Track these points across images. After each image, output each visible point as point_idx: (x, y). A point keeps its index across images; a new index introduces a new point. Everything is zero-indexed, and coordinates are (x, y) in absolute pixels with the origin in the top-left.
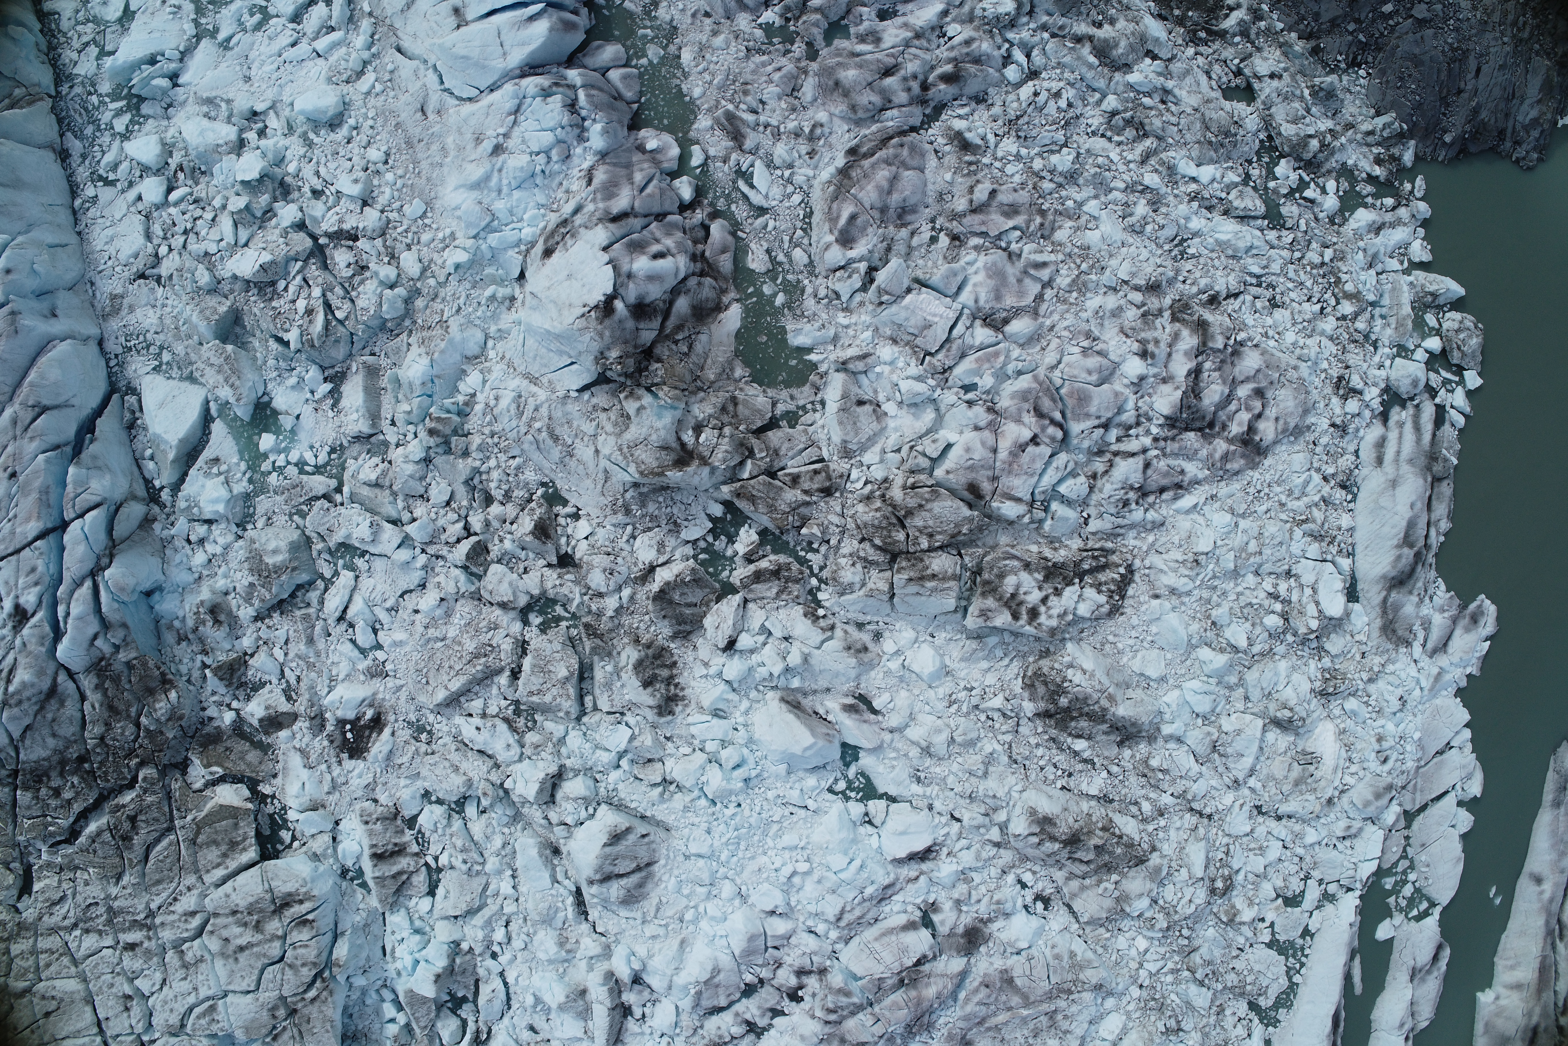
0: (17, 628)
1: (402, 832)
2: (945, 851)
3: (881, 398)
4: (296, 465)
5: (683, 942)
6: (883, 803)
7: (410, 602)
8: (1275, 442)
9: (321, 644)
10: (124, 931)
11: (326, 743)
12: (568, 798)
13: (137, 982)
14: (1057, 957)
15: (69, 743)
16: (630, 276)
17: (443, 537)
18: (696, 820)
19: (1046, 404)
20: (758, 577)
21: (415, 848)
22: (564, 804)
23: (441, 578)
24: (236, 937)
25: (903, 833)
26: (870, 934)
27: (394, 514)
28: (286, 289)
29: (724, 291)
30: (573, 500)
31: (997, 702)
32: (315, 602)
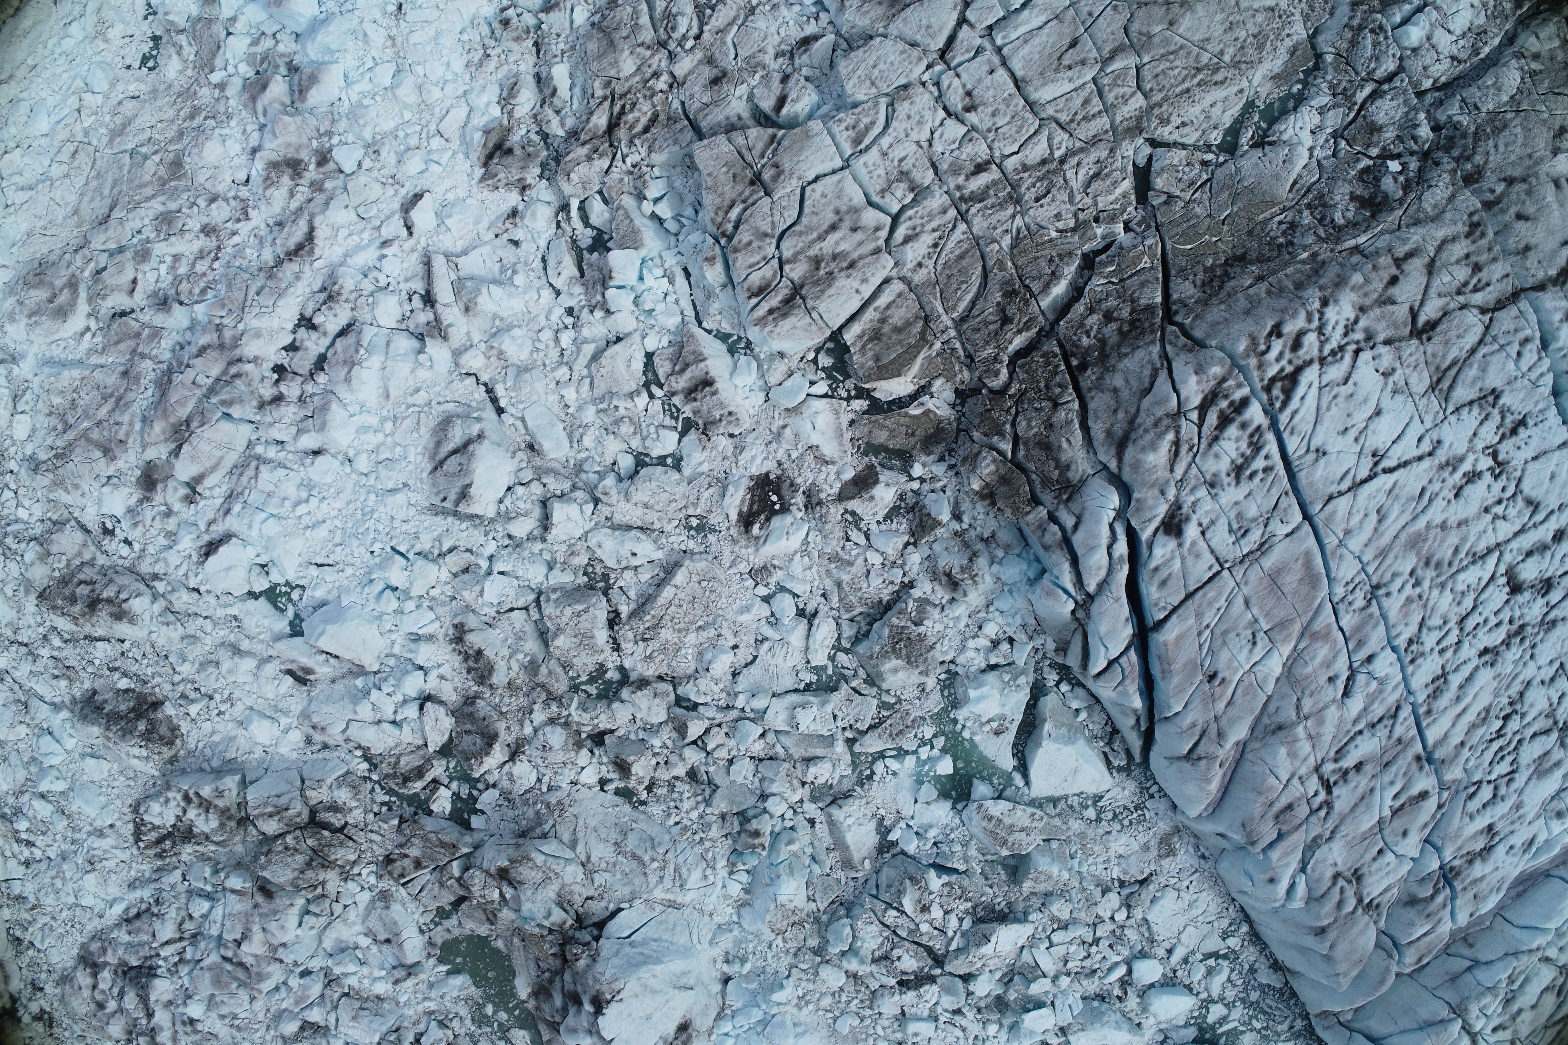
0: (1177, 506)
1: (695, 413)
2: (195, 558)
3: (374, 949)
4: (907, 753)
5: (388, 397)
6: (257, 589)
7: (744, 654)
8: (75, 968)
9: (828, 584)
10: (994, 183)
11: (799, 480)
12: (525, 515)
13: (964, 129)
14: (76, 487)
15: (1098, 385)
16: (590, 1032)
17: (725, 729)
18: (405, 527)
19: (241, 974)
20: (419, 772)
21: (677, 400)
22: (529, 506)
23: (716, 689)
24: (843, 239)
25: (229, 569)
26: (232, 458)
27: (782, 738)
28: (961, 920)
29: (537, 1008)
30: (610, 797)
31: (194, 710)
32: (845, 625)
